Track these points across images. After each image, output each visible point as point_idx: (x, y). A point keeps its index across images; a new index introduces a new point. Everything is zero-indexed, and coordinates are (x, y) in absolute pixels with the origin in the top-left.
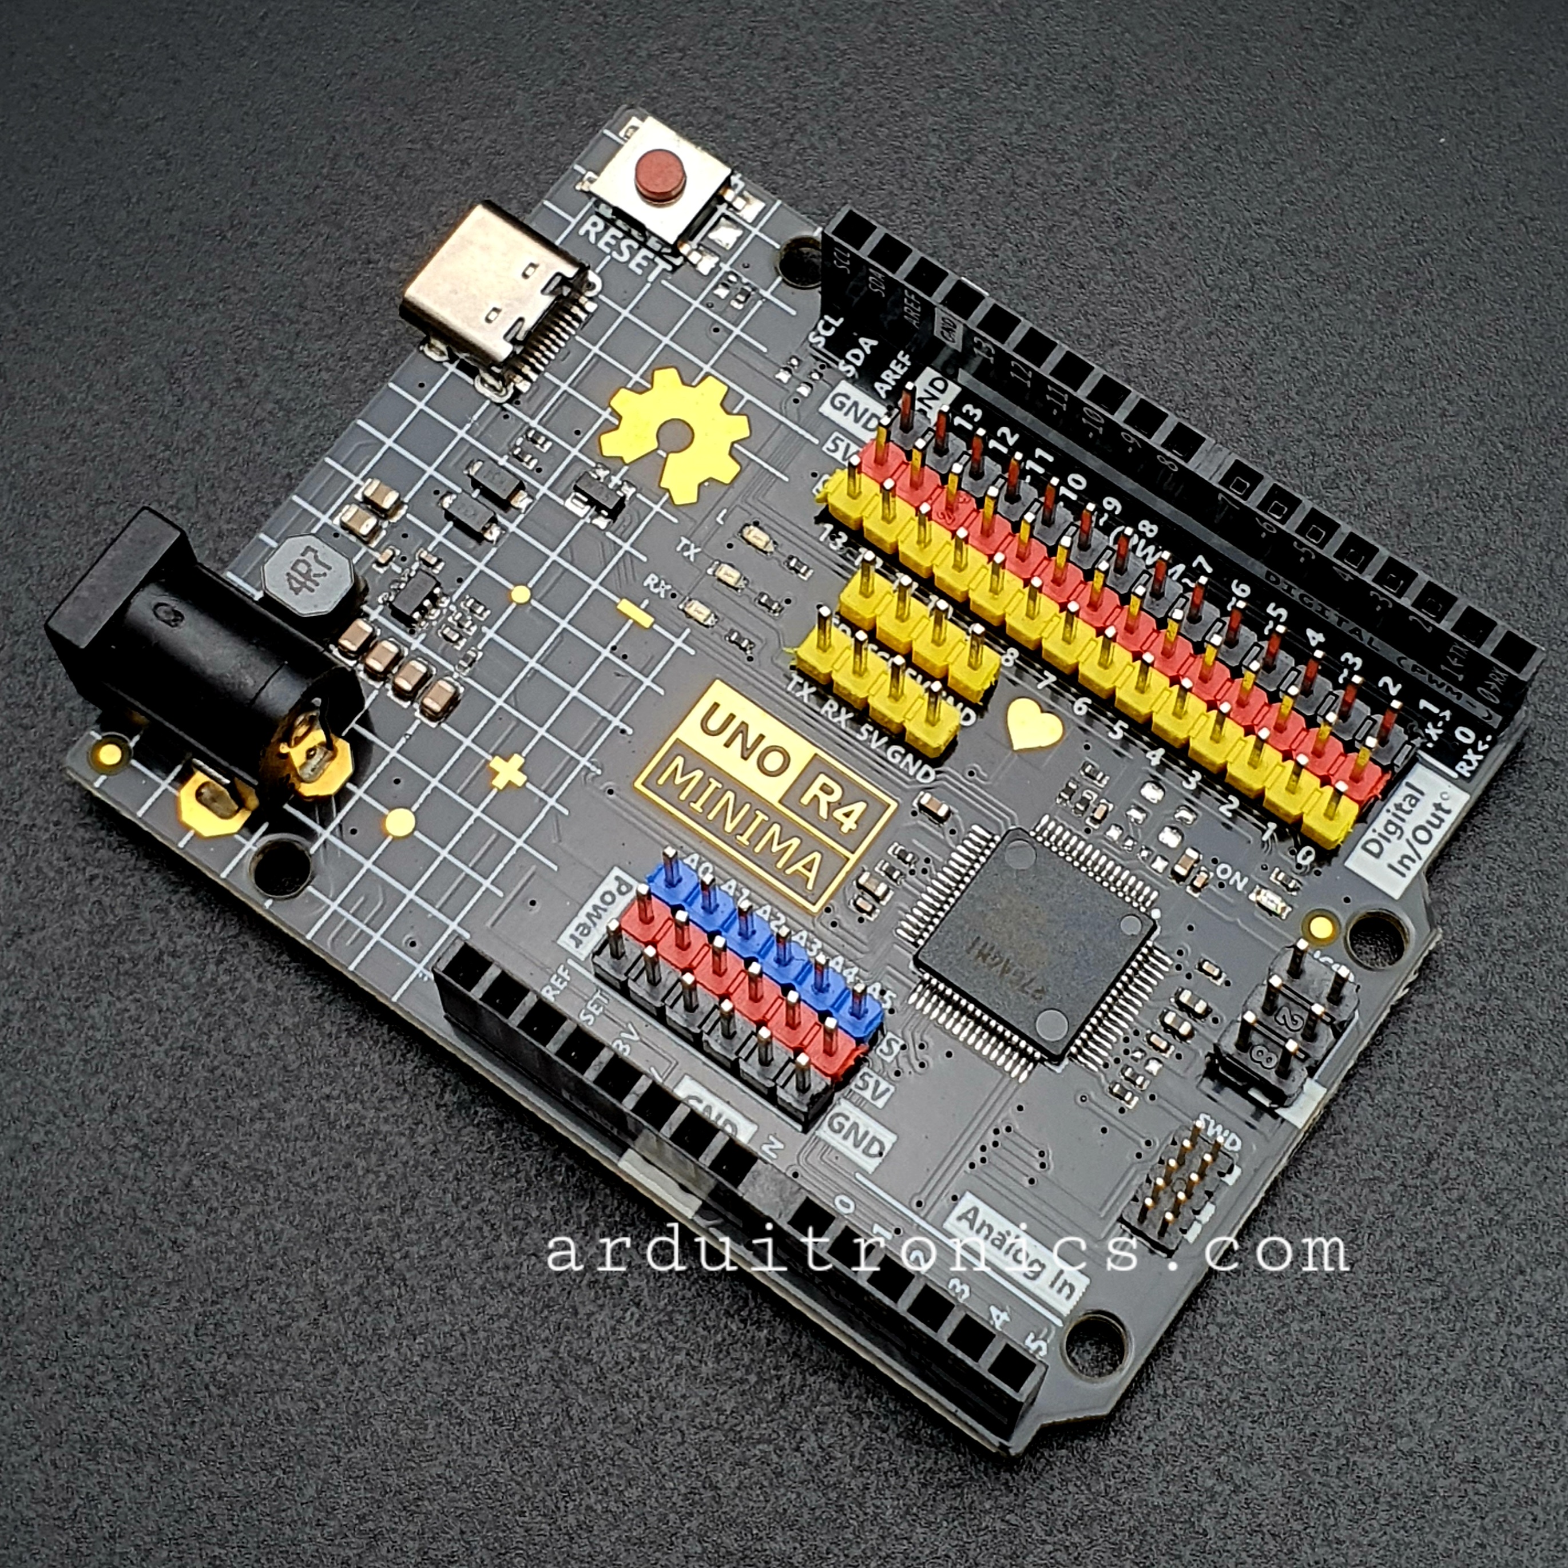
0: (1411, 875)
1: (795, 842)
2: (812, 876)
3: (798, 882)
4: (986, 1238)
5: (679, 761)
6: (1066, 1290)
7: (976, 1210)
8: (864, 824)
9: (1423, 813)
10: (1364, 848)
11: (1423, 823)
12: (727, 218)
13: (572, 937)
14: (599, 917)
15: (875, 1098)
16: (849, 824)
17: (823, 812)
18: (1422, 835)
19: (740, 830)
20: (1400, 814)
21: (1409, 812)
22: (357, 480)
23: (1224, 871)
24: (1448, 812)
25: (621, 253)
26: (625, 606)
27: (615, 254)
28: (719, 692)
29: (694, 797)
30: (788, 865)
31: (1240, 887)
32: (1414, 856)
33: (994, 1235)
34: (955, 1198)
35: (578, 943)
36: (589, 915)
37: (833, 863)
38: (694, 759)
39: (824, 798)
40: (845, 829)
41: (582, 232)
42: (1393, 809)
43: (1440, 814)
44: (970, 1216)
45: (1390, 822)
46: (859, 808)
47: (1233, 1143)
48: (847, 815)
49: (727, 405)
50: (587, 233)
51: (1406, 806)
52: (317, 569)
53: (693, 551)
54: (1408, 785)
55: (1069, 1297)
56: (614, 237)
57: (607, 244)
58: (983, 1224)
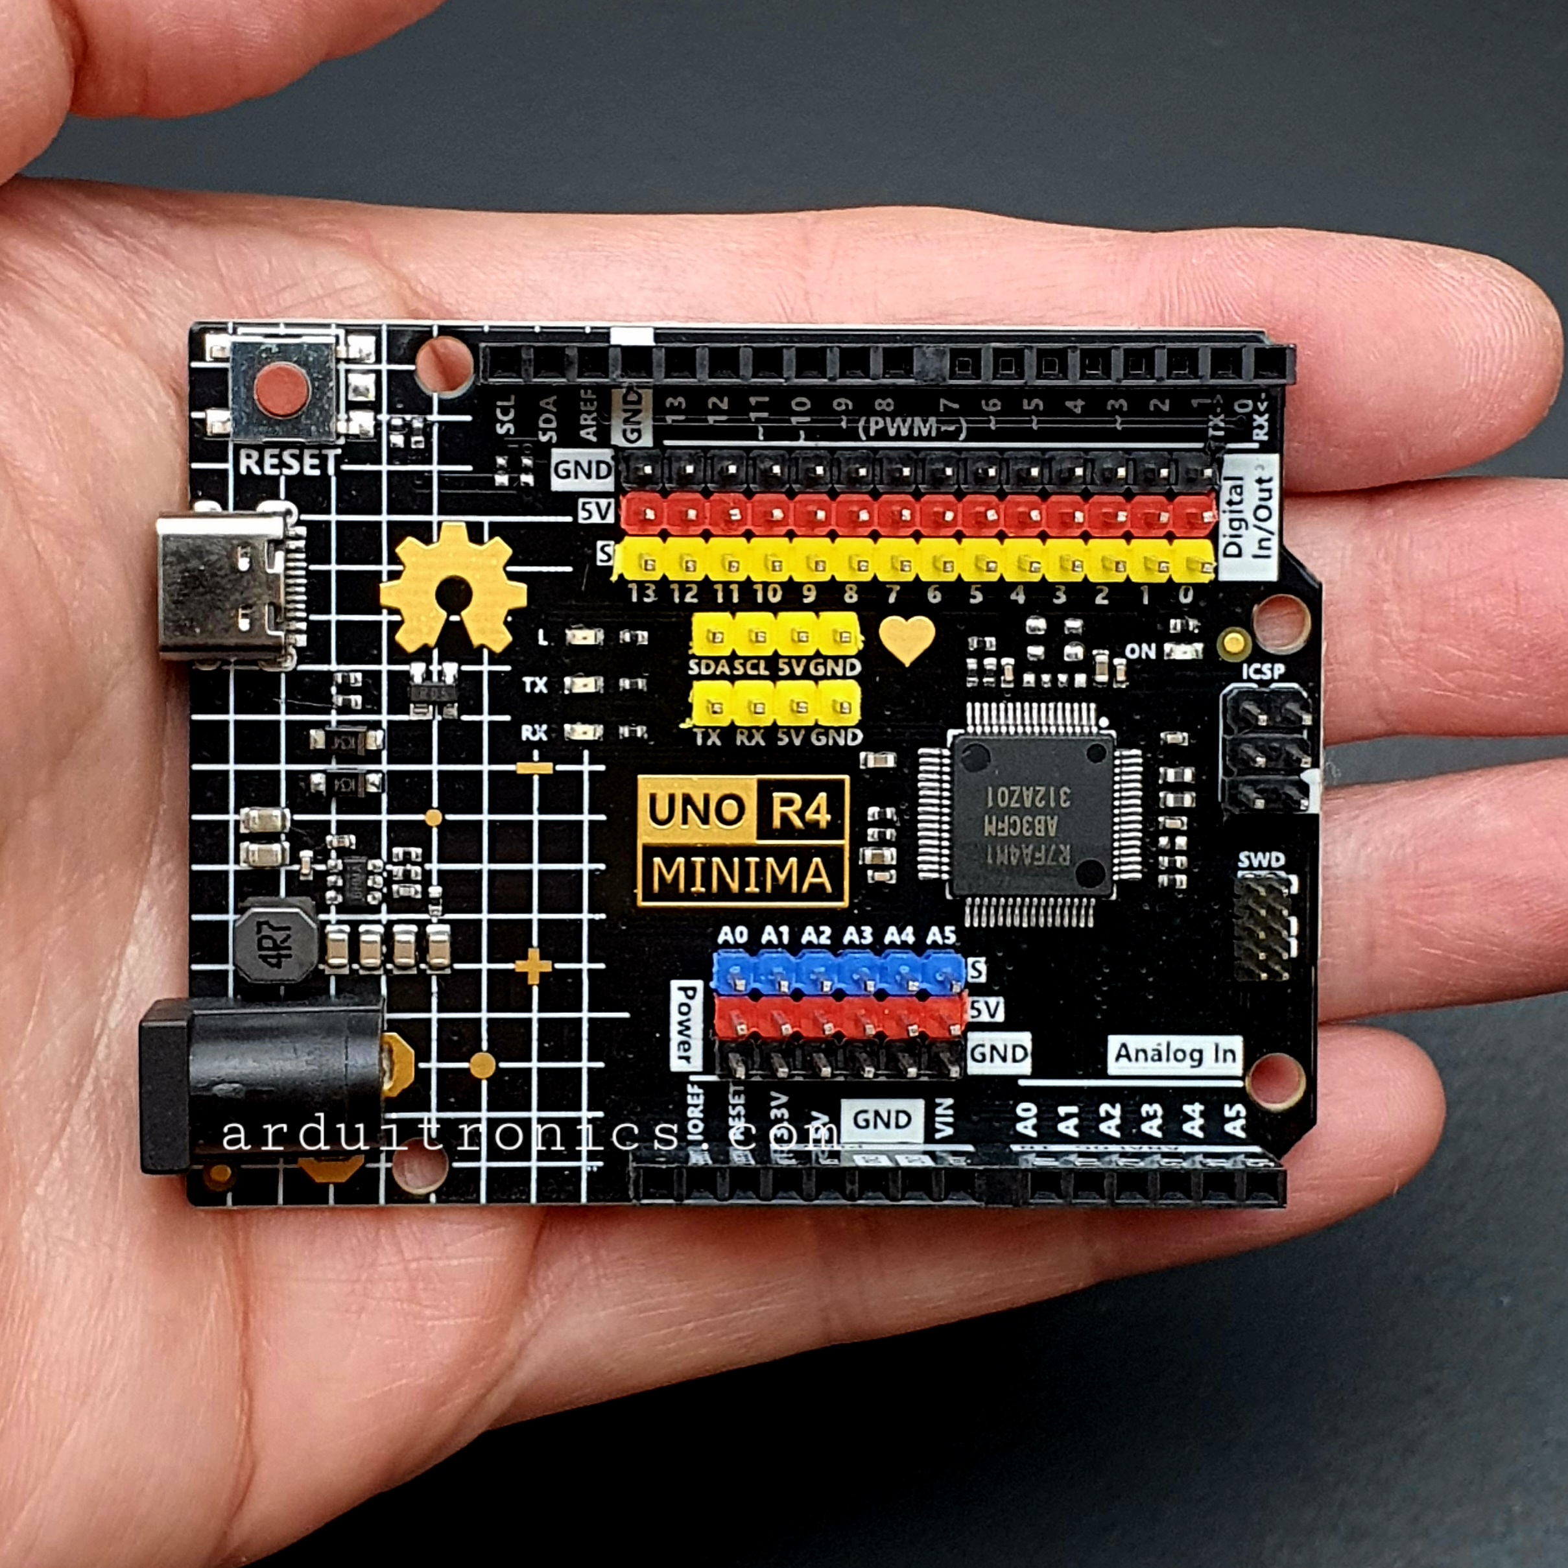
0: (1274, 552)
1: (793, 860)
2: (825, 879)
3: (816, 892)
4: (1146, 1059)
5: (657, 860)
6: (1229, 1056)
7: (1124, 1046)
8: (835, 807)
9: (1252, 495)
10: (1226, 555)
11: (1258, 503)
13: (681, 1058)
14: (688, 1028)
15: (993, 1016)
16: (824, 818)
17: (798, 823)
18: (1263, 513)
19: (744, 882)
20: (1235, 507)
21: (1240, 502)
22: (233, 817)
23: (1132, 650)
24: (1270, 480)
25: (290, 468)
26: (522, 768)
28: (647, 784)
29: (690, 881)
30: (800, 883)
31: (1153, 655)
32: (1267, 535)
33: (1150, 1054)
34: (1103, 1048)
35: (687, 1059)
36: (680, 1033)
37: (833, 856)
38: (669, 853)
39: (790, 811)
40: (823, 824)
41: (243, 470)
42: (1227, 508)
43: (1265, 486)
44: (1123, 1052)
45: (1231, 520)
46: (822, 797)
47: (1278, 859)
48: (817, 811)
49: (476, 537)
51: (1236, 498)
53: (541, 684)
54: (1227, 479)
55: (1234, 1060)
57: (271, 466)
58: (1137, 1051)
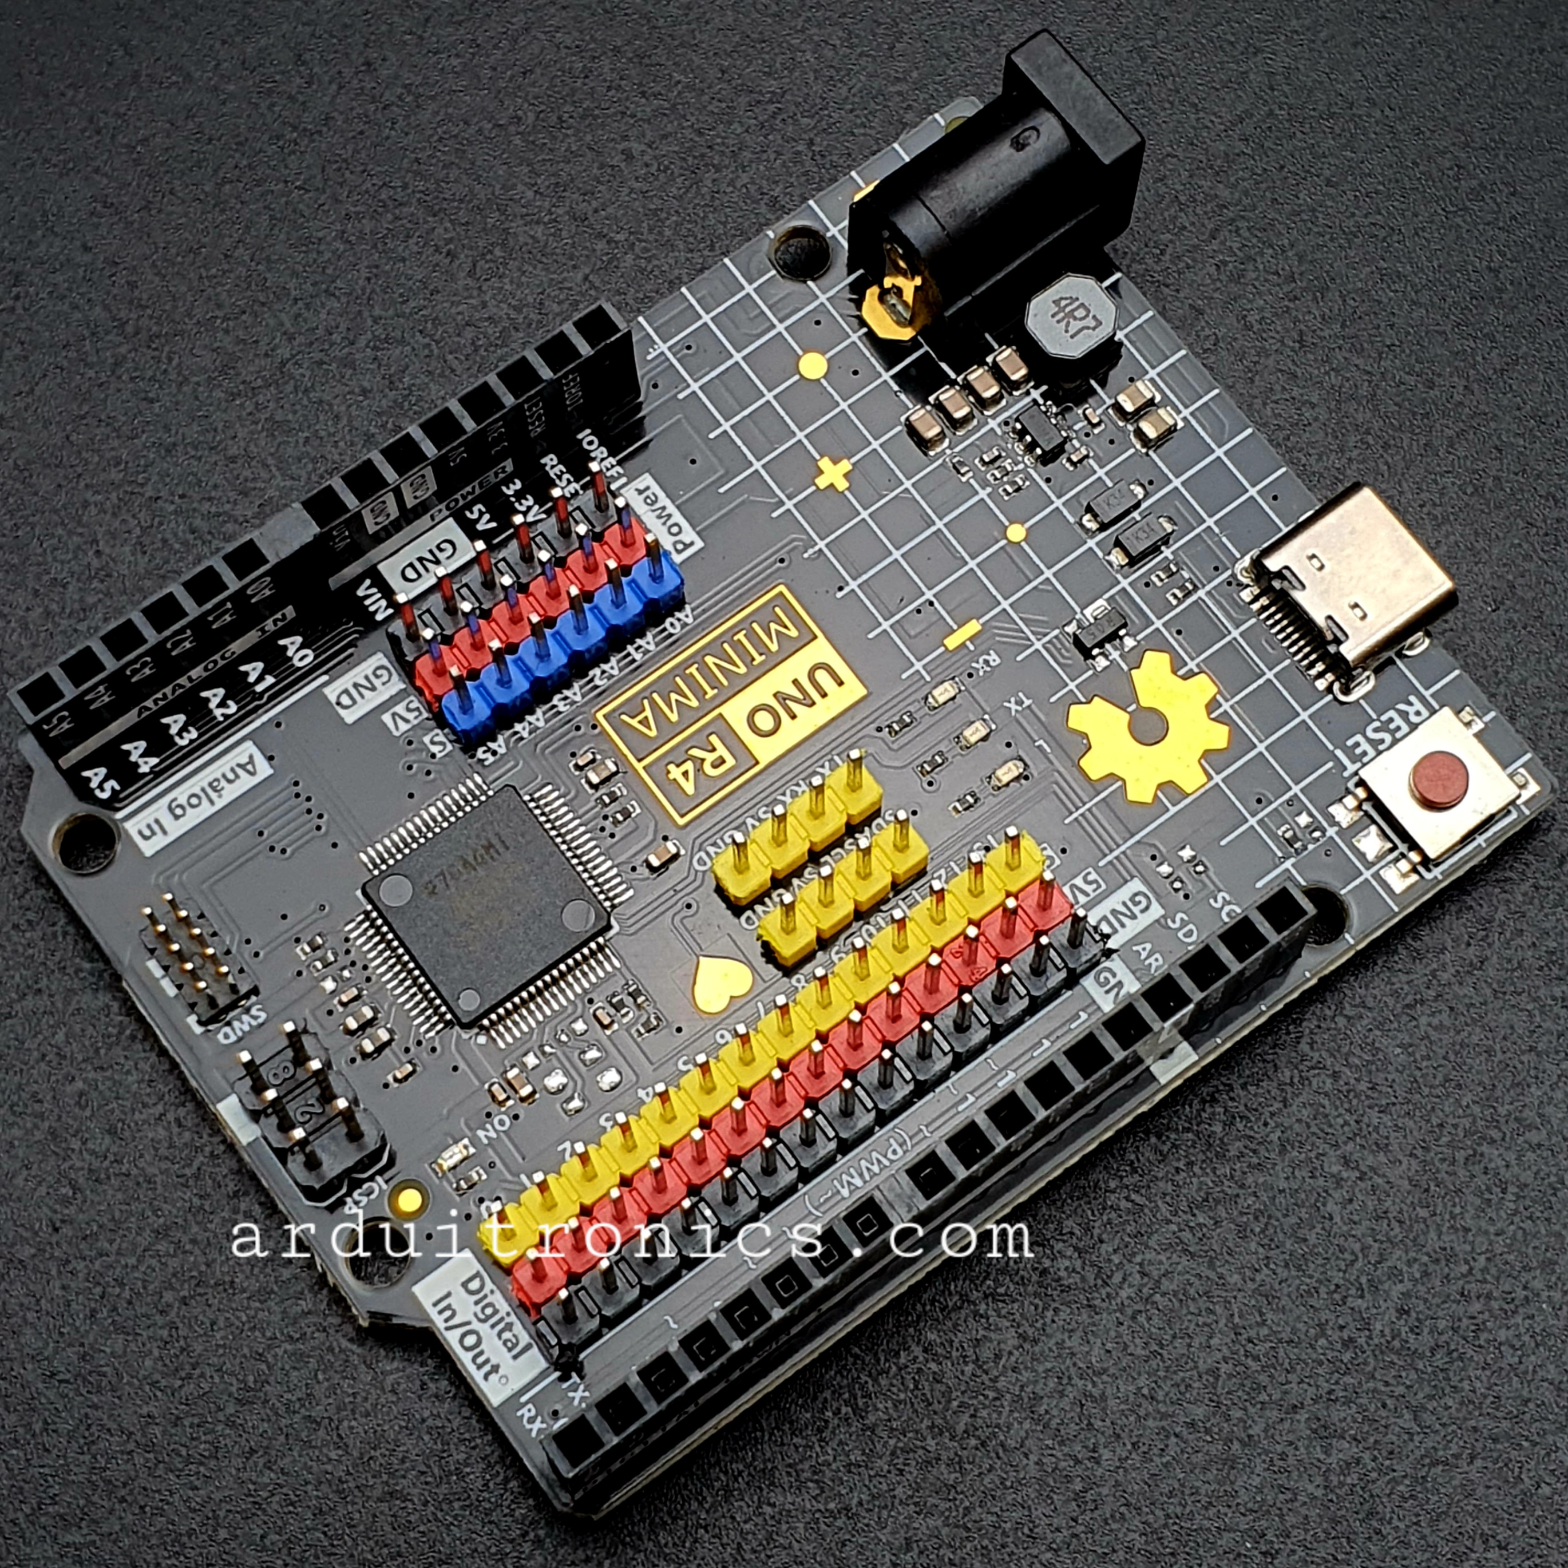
0: (433, 1312)
1: (674, 717)
2: (634, 722)
3: (633, 708)
4: (224, 776)
5: (793, 633)
6: (147, 832)
7: (252, 774)
8: (671, 788)
10: (477, 1275)
11: (483, 1347)
12: (1391, 850)
13: (647, 488)
14: (660, 517)
15: (394, 715)
16: (675, 773)
17: (695, 752)
18: (470, 1340)
19: (704, 670)
20: (501, 1326)
21: (499, 1335)
22: (1186, 413)
23: (502, 1123)
24: (486, 1377)
25: (1376, 730)
26: (973, 627)
27: (1377, 724)
28: (854, 690)
29: (752, 636)
30: (653, 704)
31: (481, 1133)
32: (451, 1323)
33: (223, 783)
34: (270, 758)
35: (640, 492)
36: (664, 508)
37: (642, 747)
38: (790, 649)
39: (710, 757)
40: (671, 767)
41: (1412, 698)
42: (508, 1320)
43: (487, 1368)
44: (249, 767)
45: (496, 1312)
46: (689, 787)
47: (226, 1036)
48: (685, 774)
49: (1170, 788)
50: (1411, 704)
51: (507, 1335)
52: (1075, 326)
53: (1013, 707)
55: (140, 833)
56: (1398, 728)
57: (1391, 720)
58: (237, 776)
